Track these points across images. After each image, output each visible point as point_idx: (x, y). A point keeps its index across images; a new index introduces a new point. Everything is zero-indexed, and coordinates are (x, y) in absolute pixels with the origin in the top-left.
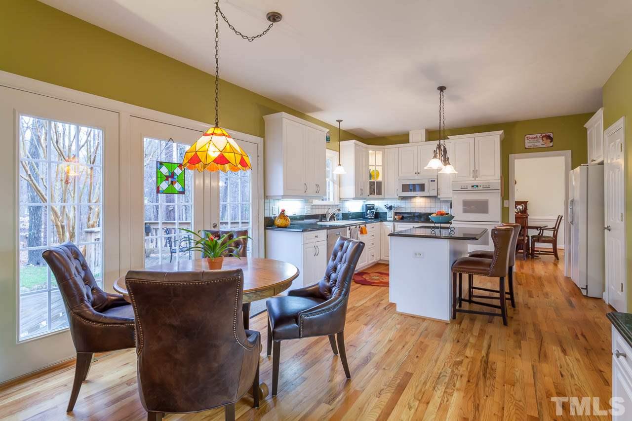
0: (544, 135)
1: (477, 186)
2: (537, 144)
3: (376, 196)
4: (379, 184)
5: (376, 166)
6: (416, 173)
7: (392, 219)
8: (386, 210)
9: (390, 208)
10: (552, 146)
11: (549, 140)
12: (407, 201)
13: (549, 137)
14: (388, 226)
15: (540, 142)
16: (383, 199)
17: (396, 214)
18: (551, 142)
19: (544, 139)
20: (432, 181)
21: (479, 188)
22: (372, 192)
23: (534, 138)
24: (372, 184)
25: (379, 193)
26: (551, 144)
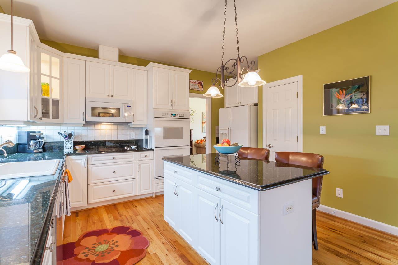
0: (199, 82)
1: (176, 115)
2: (196, 87)
3: (51, 120)
4: (56, 103)
5: (51, 77)
6: (108, 96)
7: (72, 151)
8: (62, 139)
9: (69, 136)
10: (203, 91)
11: (201, 86)
12: (89, 128)
13: (201, 84)
14: (79, 161)
15: (197, 86)
16: (59, 125)
17: (76, 143)
18: (202, 88)
19: (199, 84)
20: (127, 106)
21: (177, 117)
22: (45, 114)
23: (194, 83)
24: (45, 102)
25: (56, 116)
26: (202, 89)
